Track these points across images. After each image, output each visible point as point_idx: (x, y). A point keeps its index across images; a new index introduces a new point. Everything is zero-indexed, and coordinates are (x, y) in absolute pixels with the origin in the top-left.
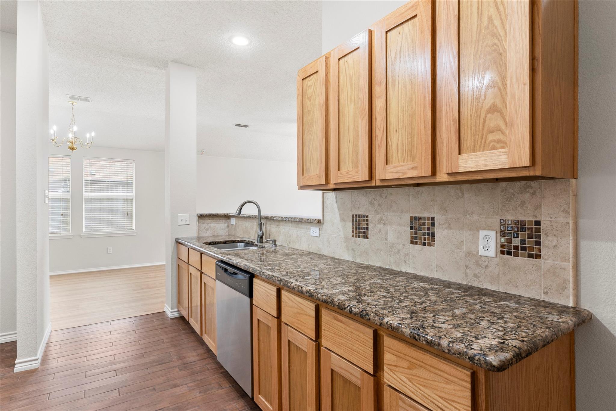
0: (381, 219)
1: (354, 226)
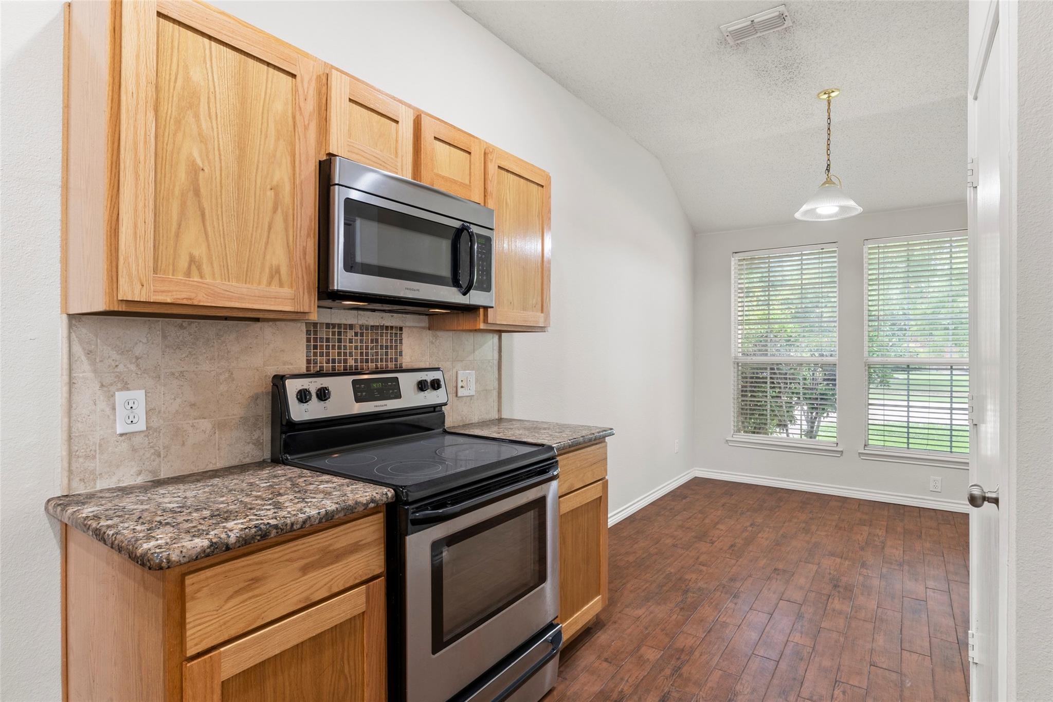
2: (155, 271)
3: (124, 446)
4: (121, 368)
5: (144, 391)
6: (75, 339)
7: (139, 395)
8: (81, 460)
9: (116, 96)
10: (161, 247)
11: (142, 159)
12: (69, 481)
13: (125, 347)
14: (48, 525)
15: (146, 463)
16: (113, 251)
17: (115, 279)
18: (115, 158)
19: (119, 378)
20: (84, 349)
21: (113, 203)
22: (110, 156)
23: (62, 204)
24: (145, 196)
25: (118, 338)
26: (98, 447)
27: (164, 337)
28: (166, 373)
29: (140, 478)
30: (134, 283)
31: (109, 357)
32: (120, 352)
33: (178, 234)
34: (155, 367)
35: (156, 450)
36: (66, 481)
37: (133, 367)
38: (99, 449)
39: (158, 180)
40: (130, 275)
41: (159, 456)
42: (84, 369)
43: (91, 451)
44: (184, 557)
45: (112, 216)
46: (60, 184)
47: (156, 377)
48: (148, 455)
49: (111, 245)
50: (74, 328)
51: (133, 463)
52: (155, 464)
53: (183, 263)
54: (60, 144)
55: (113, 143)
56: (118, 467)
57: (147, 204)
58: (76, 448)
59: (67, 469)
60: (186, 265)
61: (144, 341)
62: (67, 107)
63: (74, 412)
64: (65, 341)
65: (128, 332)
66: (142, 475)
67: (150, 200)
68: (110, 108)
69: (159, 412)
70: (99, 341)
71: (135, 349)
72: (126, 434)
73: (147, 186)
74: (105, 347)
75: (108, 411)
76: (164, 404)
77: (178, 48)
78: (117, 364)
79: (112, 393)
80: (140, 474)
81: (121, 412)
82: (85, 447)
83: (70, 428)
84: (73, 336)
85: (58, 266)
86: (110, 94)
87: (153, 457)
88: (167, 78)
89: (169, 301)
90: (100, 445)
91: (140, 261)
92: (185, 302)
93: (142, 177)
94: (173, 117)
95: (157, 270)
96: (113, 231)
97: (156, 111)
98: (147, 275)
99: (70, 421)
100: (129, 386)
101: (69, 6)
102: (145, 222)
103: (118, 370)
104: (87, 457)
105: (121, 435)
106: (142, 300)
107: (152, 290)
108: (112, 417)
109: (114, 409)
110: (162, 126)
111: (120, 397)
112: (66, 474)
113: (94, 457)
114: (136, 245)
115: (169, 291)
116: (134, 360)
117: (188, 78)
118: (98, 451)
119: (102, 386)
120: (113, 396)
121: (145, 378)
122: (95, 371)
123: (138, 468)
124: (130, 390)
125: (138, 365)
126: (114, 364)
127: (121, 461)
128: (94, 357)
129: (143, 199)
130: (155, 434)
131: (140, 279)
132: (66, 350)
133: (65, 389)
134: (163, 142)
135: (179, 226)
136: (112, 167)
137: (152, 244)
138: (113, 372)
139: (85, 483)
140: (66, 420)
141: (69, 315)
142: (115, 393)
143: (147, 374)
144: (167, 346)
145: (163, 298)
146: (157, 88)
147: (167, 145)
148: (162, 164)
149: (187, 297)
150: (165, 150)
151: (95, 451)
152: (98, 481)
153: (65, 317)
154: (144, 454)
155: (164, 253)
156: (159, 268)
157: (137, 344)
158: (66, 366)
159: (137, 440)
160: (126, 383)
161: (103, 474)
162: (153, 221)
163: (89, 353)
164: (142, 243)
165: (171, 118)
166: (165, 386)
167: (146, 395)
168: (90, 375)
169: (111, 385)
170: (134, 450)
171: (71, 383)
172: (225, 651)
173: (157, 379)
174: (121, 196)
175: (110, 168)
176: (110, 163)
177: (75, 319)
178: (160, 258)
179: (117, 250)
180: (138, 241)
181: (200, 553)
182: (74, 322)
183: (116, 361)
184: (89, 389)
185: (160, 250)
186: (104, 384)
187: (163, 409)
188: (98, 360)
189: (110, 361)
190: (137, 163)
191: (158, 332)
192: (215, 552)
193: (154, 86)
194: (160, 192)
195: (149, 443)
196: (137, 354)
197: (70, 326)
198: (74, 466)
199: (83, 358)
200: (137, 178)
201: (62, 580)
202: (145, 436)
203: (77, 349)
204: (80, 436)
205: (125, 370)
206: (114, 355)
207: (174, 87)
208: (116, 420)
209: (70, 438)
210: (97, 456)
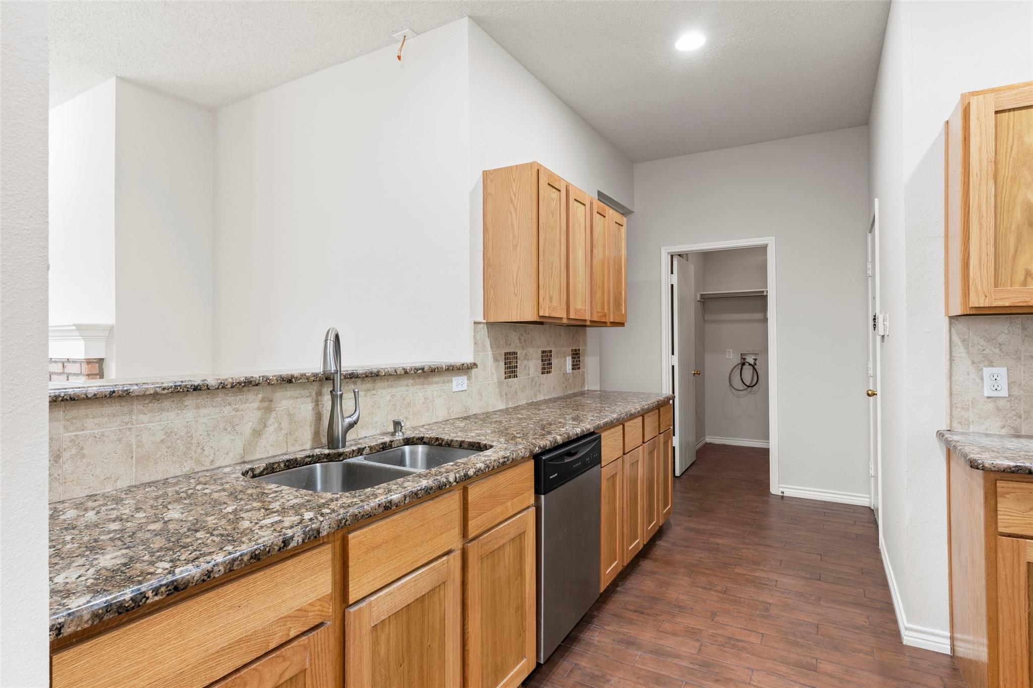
0: (526, 355)
1: (506, 366)
2: (996, 285)
3: (991, 406)
4: (987, 351)
5: (1006, 368)
6: (954, 332)
7: (1002, 371)
8: (959, 410)
9: (966, 180)
10: (1000, 269)
11: (984, 214)
12: (951, 421)
13: (990, 337)
14: (938, 446)
15: (1009, 421)
16: (966, 277)
17: (967, 294)
18: (966, 218)
19: (986, 358)
20: (960, 338)
21: (965, 247)
22: (963, 218)
23: (945, 248)
24: (987, 237)
25: (985, 330)
26: (970, 404)
27: (1024, 329)
28: (1026, 356)
29: (1003, 430)
30: (980, 295)
31: (978, 344)
32: (986, 340)
33: (1015, 257)
34: (1016, 351)
35: (1017, 413)
36: (949, 421)
37: (997, 351)
38: (972, 405)
39: (998, 224)
40: (977, 291)
41: (1020, 418)
42: (960, 351)
43: (966, 405)
44: (994, 467)
45: (964, 256)
46: (944, 235)
47: (1016, 359)
48: (1010, 415)
49: (964, 273)
50: (954, 325)
51: (998, 419)
52: (1016, 423)
53: (1020, 276)
54: (944, 210)
55: (965, 210)
56: (986, 419)
57: (988, 242)
58: (956, 402)
59: (949, 414)
60: (1023, 278)
61: (1006, 332)
62: (947, 186)
63: (953, 379)
64: (948, 333)
65: (993, 327)
66: (1005, 429)
67: (991, 239)
68: (962, 188)
69: (1020, 385)
70: (970, 333)
71: (999, 337)
72: (992, 397)
73: (988, 231)
74: (975, 337)
75: (978, 380)
76: (1024, 379)
77: (1013, 127)
78: (984, 348)
79: (980, 368)
80: (1004, 428)
81: (987, 382)
82: (962, 402)
83: (951, 388)
84: (953, 330)
85: (943, 287)
86: (963, 179)
87: (1014, 417)
88: (1005, 152)
89: (1007, 305)
90: (972, 403)
91: (984, 281)
92: (1021, 304)
93: (985, 227)
94: (1009, 177)
95: (998, 285)
96: (966, 264)
97: (995, 178)
98: (990, 289)
99: (951, 384)
100: (993, 364)
101: (948, 123)
102: (987, 255)
103: (985, 353)
104: (963, 408)
105: (988, 398)
106: (985, 306)
107: (993, 298)
108: (980, 384)
109: (982, 379)
110: (1001, 187)
111: (987, 371)
112: (949, 417)
113: (968, 410)
114: (981, 270)
115: (1007, 298)
116: (998, 346)
117: (1022, 144)
118: (970, 406)
119: (973, 363)
120: (982, 370)
121: (1007, 359)
122: (968, 353)
123: (1003, 424)
124: (994, 367)
125: (1001, 350)
126: (982, 348)
127: (988, 416)
128: (967, 343)
129: (986, 240)
130: (1016, 401)
131: (984, 292)
132: (948, 339)
133: (948, 363)
134: (1001, 197)
135: (1016, 251)
136: (964, 225)
137: (993, 268)
138: (981, 354)
139: (962, 425)
140: (948, 383)
141: (950, 317)
142: (982, 369)
143: (1009, 356)
144: (1026, 336)
145: (1002, 303)
146: (996, 163)
147: (1005, 198)
148: (1001, 212)
149: (1023, 301)
150: (1003, 202)
151: (969, 405)
152: (971, 426)
153: (947, 318)
154: (1007, 414)
155: (1003, 272)
156: (999, 283)
157: (1000, 334)
158: (948, 349)
159: (1001, 403)
160: (991, 362)
161: (975, 422)
162: (993, 253)
163: (964, 341)
164: (985, 270)
165: (1007, 178)
166: (1024, 365)
167: (1008, 372)
168: (965, 355)
169: (980, 362)
170: (998, 409)
171: (951, 360)
172: (1028, 542)
173: (1018, 360)
174: (970, 242)
175: (963, 225)
176: (963, 222)
177: (953, 319)
178: (1000, 276)
179: (968, 275)
180: (982, 268)
181: (1006, 468)
182: (953, 321)
183: (984, 346)
184: (964, 364)
185: (1000, 271)
186: (975, 362)
187: (1023, 383)
188: (970, 346)
189: (979, 346)
190: (981, 217)
191: (1018, 326)
192: (1019, 472)
193: (994, 163)
194: (999, 231)
195: (1011, 407)
196: (1000, 342)
197: (951, 324)
198: (954, 413)
199: (960, 344)
200: (981, 225)
201: (947, 483)
202: (1007, 401)
203: (956, 339)
204: (958, 394)
205: (991, 352)
206: (982, 342)
207: (1010, 156)
208: (983, 387)
209: (951, 394)
210: (970, 409)
